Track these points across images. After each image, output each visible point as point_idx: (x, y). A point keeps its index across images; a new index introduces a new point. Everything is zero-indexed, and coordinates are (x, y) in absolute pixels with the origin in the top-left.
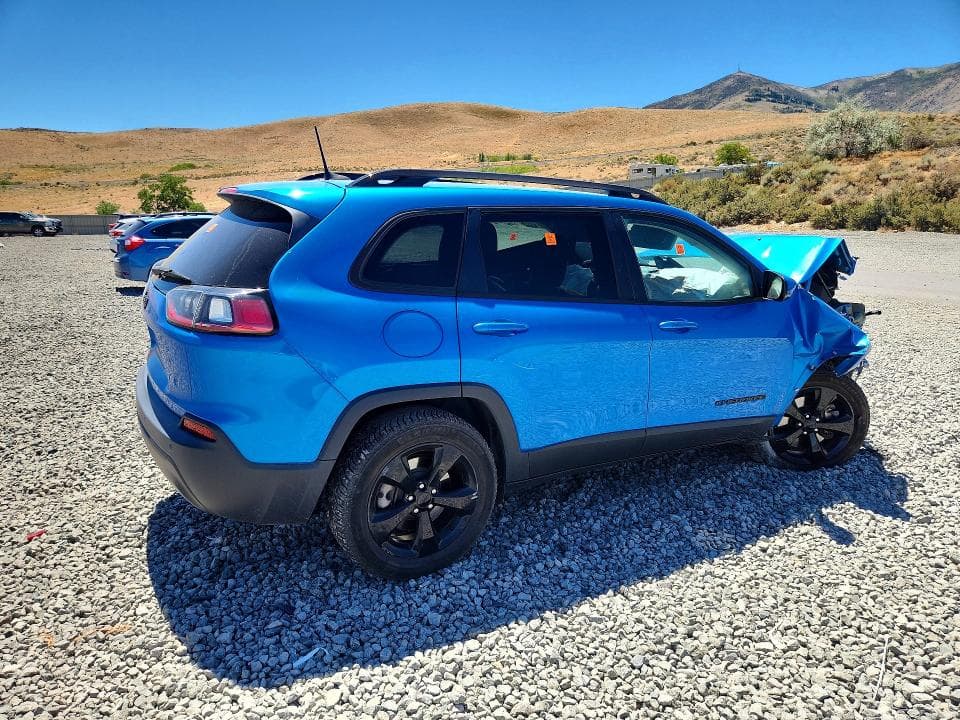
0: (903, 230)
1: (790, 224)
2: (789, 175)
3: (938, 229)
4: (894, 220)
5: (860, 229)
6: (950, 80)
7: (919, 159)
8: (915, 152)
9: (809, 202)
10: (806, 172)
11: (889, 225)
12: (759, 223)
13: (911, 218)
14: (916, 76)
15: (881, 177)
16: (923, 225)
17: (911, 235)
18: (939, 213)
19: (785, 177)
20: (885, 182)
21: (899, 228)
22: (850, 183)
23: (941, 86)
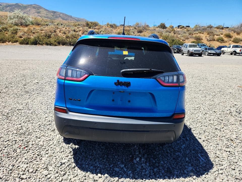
0: (43, 45)
1: (13, 43)
2: (7, 29)
3: (50, 45)
4: (40, 43)
5: (32, 45)
6: (29, 8)
7: (40, 28)
8: (38, 26)
9: (16, 37)
10: (12, 29)
11: (39, 44)
12: (3, 43)
13: (44, 42)
14: (21, 6)
15: (33, 32)
16: (47, 44)
17: (45, 46)
18: (49, 41)
19: (6, 30)
20: (34, 33)
21: (42, 45)
22: (25, 33)
23: (28, 9)
